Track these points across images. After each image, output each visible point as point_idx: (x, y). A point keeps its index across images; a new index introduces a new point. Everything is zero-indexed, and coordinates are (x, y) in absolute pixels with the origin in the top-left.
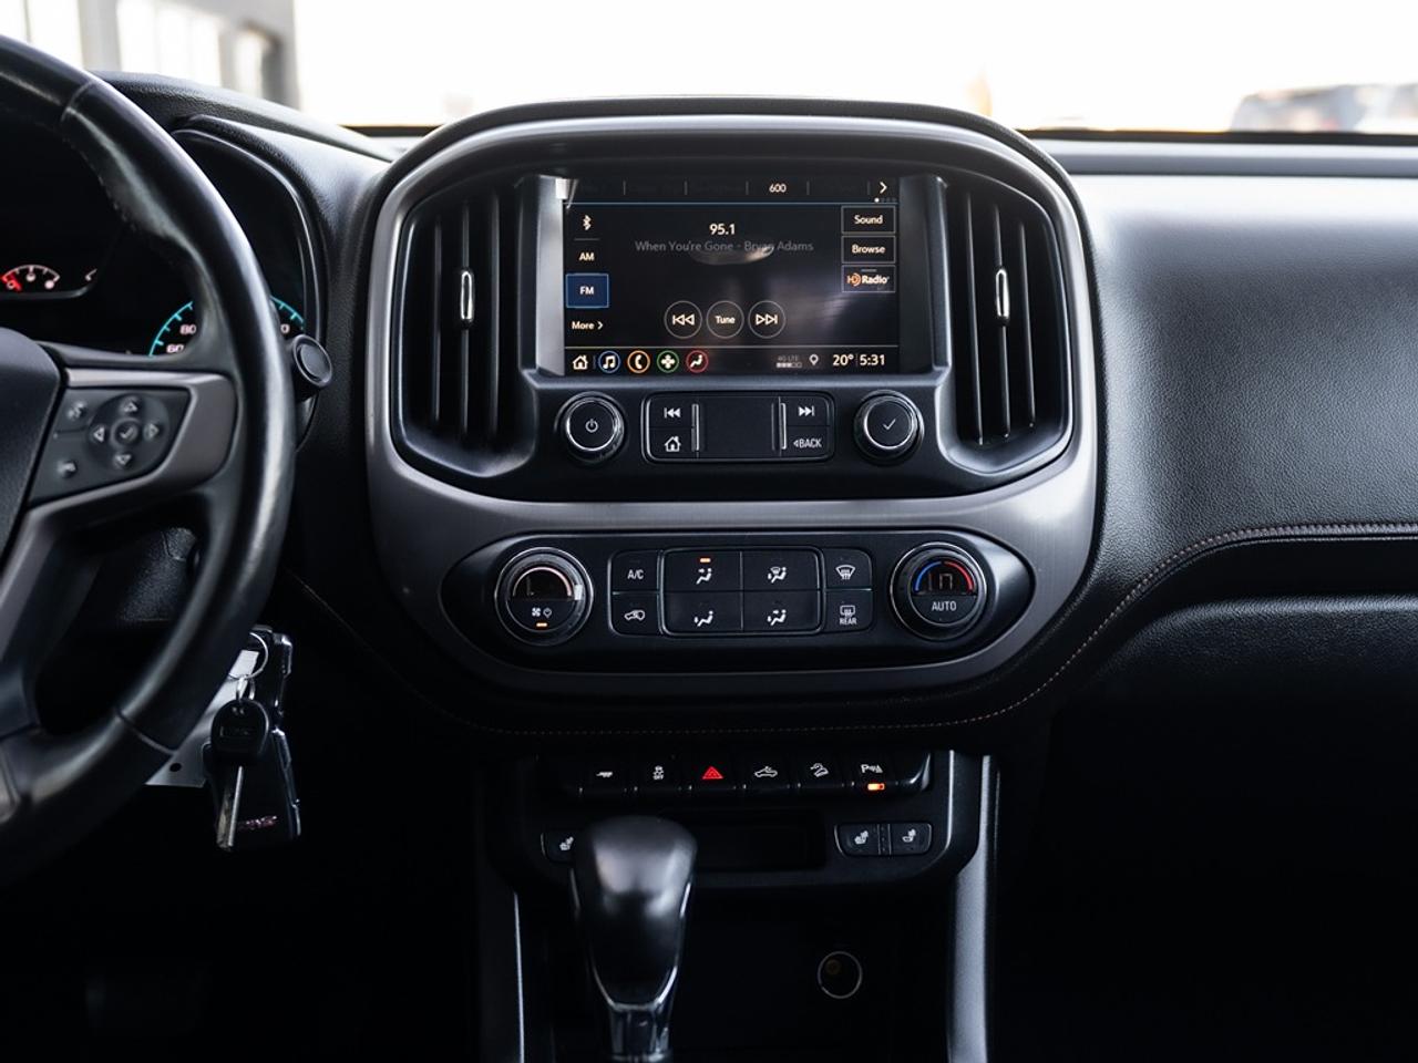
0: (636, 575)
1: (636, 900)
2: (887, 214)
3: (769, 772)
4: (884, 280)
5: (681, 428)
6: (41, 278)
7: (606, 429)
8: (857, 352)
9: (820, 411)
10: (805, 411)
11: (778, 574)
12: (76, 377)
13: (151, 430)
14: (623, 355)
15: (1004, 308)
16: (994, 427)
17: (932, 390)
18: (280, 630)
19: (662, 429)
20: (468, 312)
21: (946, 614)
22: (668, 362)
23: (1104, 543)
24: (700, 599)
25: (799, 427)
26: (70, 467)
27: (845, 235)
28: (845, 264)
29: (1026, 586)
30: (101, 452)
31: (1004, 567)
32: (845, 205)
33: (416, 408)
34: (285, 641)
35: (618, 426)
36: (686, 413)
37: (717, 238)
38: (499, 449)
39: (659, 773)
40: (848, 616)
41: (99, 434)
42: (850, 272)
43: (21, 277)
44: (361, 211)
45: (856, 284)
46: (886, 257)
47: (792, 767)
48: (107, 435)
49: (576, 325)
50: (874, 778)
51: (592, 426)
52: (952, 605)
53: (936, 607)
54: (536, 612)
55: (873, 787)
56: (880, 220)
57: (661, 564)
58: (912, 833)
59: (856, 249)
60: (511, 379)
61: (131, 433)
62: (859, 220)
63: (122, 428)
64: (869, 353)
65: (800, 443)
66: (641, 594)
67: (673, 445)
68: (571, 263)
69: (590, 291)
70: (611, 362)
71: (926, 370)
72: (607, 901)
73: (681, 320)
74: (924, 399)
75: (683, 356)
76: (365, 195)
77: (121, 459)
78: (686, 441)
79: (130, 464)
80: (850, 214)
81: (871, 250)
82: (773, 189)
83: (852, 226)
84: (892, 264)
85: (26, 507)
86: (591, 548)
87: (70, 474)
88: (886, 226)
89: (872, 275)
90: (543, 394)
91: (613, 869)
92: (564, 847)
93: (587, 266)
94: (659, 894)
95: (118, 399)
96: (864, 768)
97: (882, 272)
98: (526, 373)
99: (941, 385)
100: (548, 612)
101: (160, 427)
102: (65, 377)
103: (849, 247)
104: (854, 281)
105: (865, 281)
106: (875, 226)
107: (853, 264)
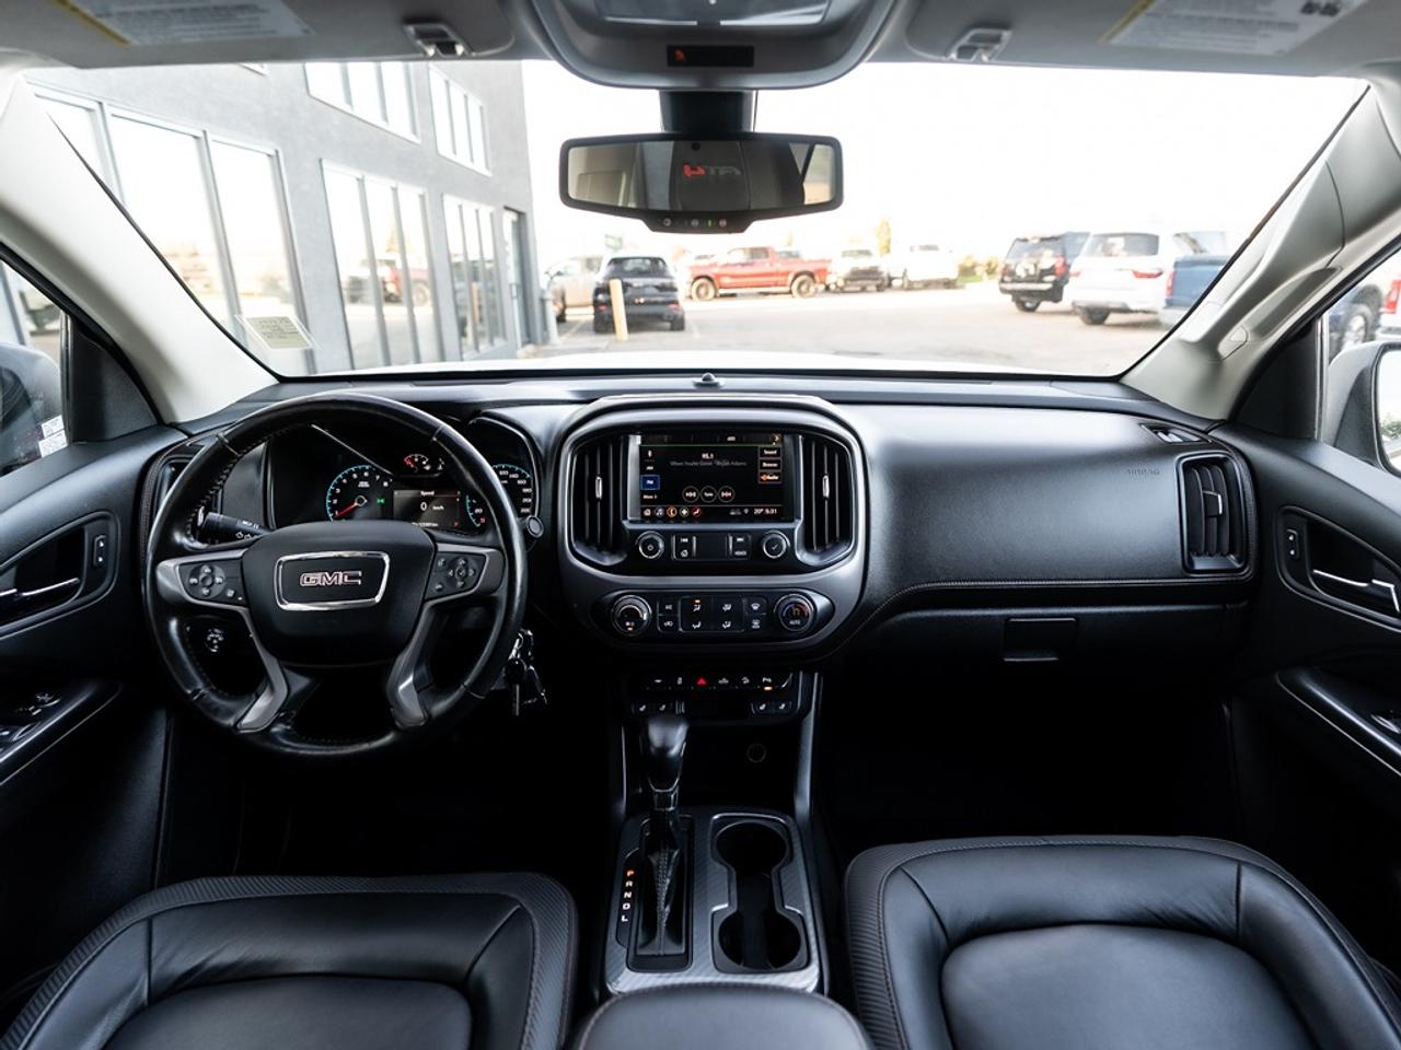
0: (669, 607)
1: (664, 749)
2: (779, 450)
3: (725, 681)
4: (776, 478)
5: (688, 546)
6: (421, 460)
7: (656, 549)
8: (765, 508)
9: (746, 539)
10: (739, 540)
11: (727, 607)
12: (442, 547)
13: (471, 572)
14: (665, 509)
15: (827, 493)
16: (821, 543)
17: (793, 529)
18: (526, 629)
19: (681, 547)
20: (599, 494)
21: (796, 626)
22: (684, 512)
23: (866, 591)
24: (696, 617)
25: (737, 546)
26: (440, 586)
27: (760, 459)
28: (760, 471)
29: (831, 611)
30: (452, 580)
31: (821, 602)
32: (760, 446)
33: (579, 533)
34: (530, 633)
35: (661, 545)
36: (690, 540)
37: (705, 460)
38: (613, 551)
39: (680, 681)
40: (756, 624)
41: (451, 573)
42: (762, 474)
43: (412, 460)
44: (554, 447)
45: (765, 479)
46: (778, 468)
47: (735, 680)
48: (454, 573)
49: (645, 497)
50: (767, 684)
51: (650, 548)
52: (798, 622)
53: (792, 623)
54: (628, 624)
55: (768, 688)
56: (775, 452)
57: (679, 603)
58: (784, 705)
59: (765, 464)
60: (618, 525)
61: (463, 573)
62: (766, 452)
63: (460, 571)
64: (769, 508)
65: (737, 553)
66: (671, 615)
67: (685, 554)
68: (642, 470)
69: (651, 482)
70: (660, 512)
71: (792, 521)
72: (653, 750)
73: (690, 494)
74: (790, 533)
75: (691, 510)
76: (556, 437)
77: (460, 584)
78: (690, 551)
79: (463, 586)
80: (762, 450)
81: (771, 465)
82: (729, 439)
83: (763, 455)
84: (780, 471)
85: (424, 601)
86: (651, 596)
87: (439, 590)
88: (778, 455)
89: (772, 475)
90: (631, 531)
91: (656, 734)
92: (642, 709)
93: (650, 472)
94: (672, 747)
95: (457, 558)
96: (764, 680)
97: (776, 474)
98: (625, 522)
99: (798, 525)
100: (633, 624)
101: (475, 571)
102: (436, 547)
103: (761, 464)
104: (763, 478)
105: (769, 478)
106: (773, 455)
107: (763, 471)
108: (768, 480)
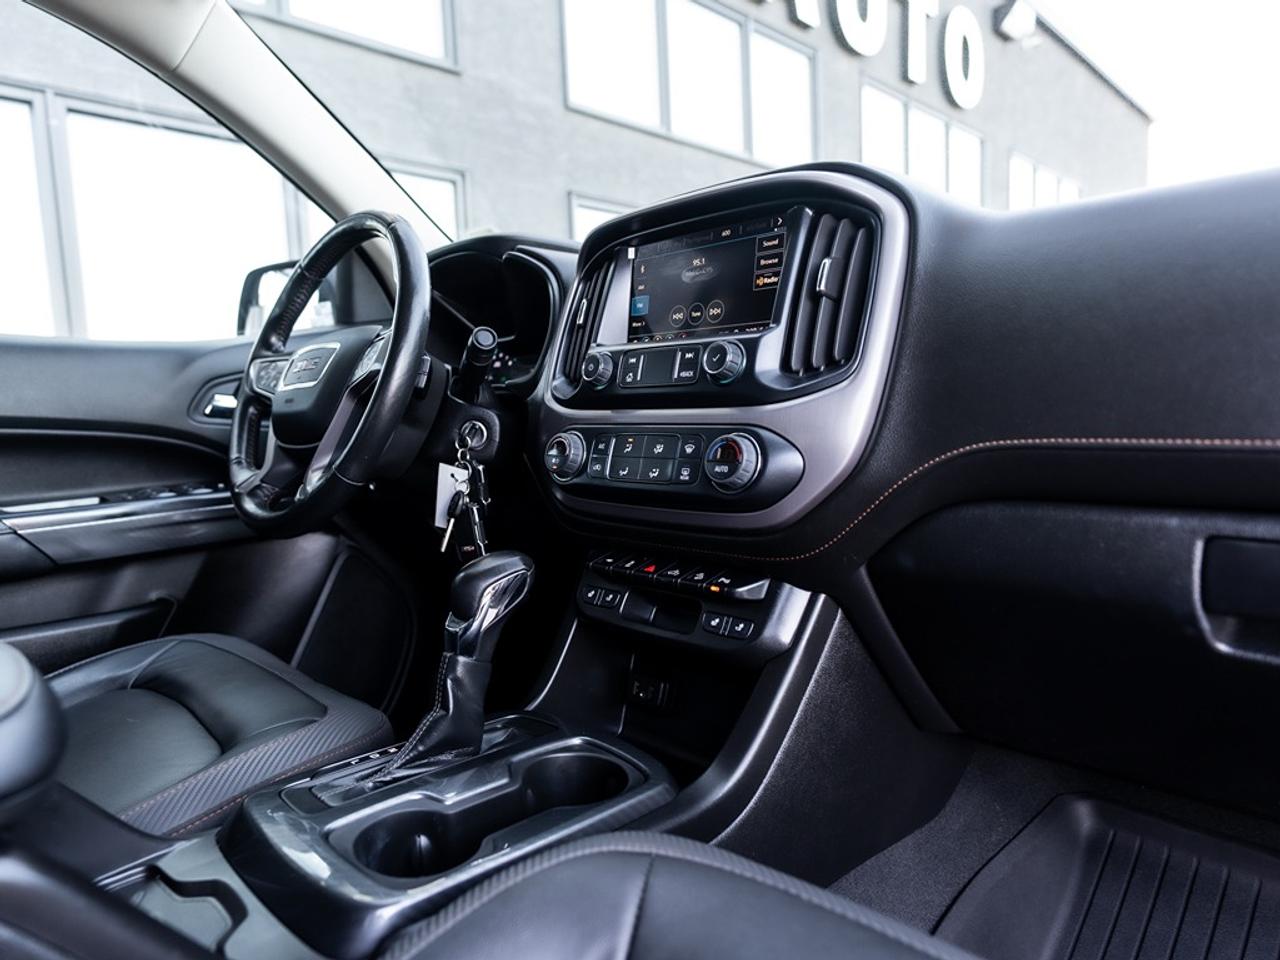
2: (782, 237)
4: (775, 280)
5: (635, 367)
7: (596, 369)
9: (697, 355)
10: (689, 356)
11: (659, 449)
14: (651, 339)
15: (822, 285)
17: (759, 338)
19: (627, 369)
20: (580, 320)
25: (684, 365)
27: (758, 254)
28: (757, 272)
32: (759, 237)
36: (639, 360)
37: (694, 268)
40: (685, 475)
42: (758, 277)
45: (761, 284)
46: (777, 264)
49: (634, 324)
51: (591, 368)
52: (725, 469)
54: (553, 460)
55: (713, 589)
56: (776, 242)
57: (613, 441)
58: (742, 626)
59: (763, 262)
62: (766, 244)
65: (683, 374)
67: (628, 378)
69: (641, 305)
73: (677, 316)
75: (676, 336)
78: (635, 376)
80: (761, 241)
81: (770, 262)
82: (724, 234)
83: (761, 249)
88: (779, 245)
89: (770, 277)
92: (590, 594)
93: (641, 292)
97: (775, 274)
98: (593, 345)
100: (558, 460)
103: (759, 262)
104: (760, 282)
105: (767, 281)
106: (774, 247)
107: (760, 272)
108: (765, 285)
